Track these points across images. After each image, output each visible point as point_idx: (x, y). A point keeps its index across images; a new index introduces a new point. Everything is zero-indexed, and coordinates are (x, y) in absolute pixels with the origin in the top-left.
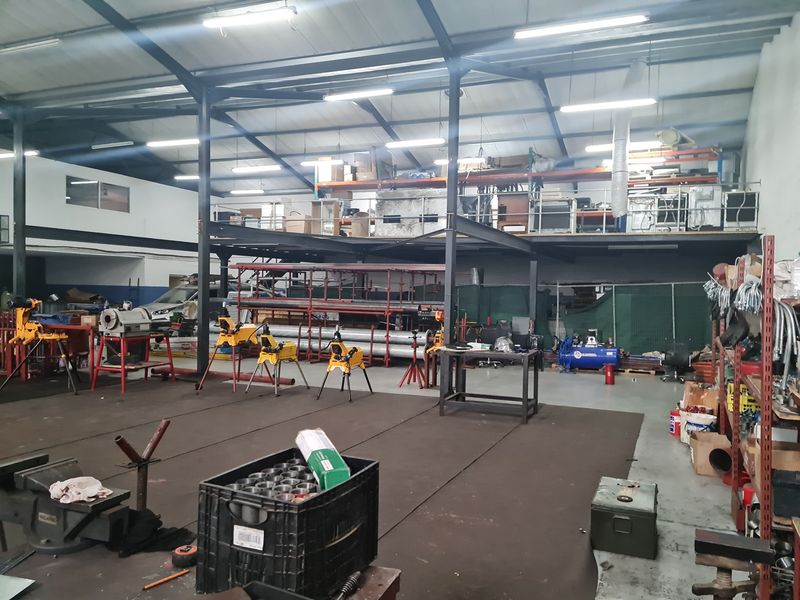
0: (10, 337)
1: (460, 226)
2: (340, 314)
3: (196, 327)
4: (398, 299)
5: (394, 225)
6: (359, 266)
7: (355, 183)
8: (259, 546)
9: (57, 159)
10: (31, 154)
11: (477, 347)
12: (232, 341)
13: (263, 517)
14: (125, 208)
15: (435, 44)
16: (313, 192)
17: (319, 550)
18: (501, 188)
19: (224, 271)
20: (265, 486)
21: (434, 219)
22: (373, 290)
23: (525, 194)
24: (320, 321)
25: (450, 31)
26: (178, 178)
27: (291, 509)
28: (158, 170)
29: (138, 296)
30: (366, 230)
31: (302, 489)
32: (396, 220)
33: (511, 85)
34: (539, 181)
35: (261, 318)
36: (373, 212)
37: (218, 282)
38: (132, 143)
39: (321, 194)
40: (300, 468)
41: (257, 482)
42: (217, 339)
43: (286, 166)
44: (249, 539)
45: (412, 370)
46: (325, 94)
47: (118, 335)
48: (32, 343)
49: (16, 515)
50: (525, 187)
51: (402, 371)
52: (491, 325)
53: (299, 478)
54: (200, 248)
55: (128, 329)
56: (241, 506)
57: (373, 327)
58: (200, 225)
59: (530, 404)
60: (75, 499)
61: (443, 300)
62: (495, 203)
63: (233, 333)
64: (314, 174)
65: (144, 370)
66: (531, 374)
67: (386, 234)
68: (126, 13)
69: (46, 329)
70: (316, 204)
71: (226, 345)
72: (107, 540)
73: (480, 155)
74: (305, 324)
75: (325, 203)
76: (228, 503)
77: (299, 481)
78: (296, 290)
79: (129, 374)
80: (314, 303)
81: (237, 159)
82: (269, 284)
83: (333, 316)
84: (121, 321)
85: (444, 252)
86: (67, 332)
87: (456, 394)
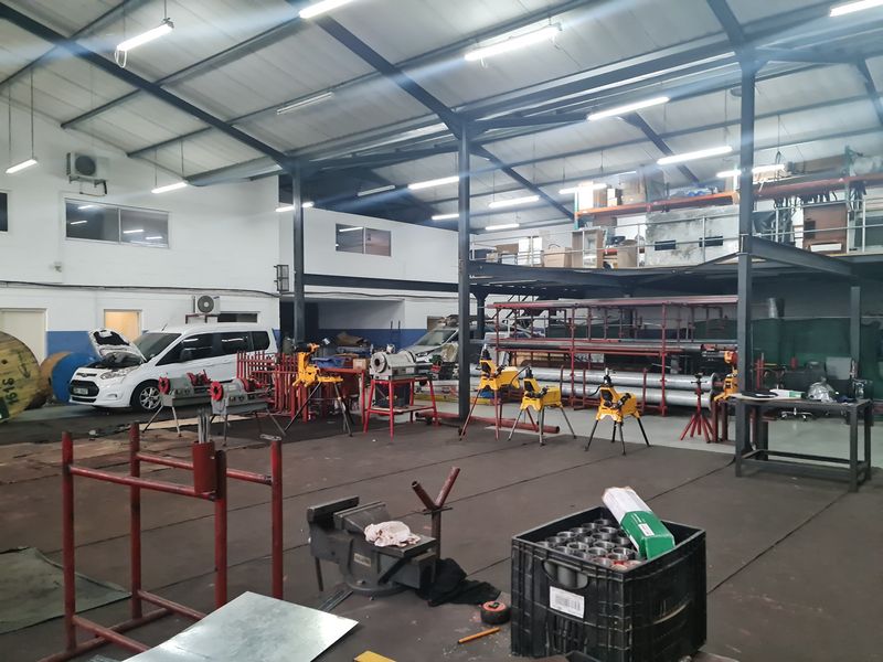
0: (293, 380)
1: (757, 249)
2: (606, 356)
3: (455, 370)
4: (675, 337)
5: (669, 252)
6: (627, 301)
7: (620, 208)
8: (580, 613)
9: (327, 209)
10: (308, 205)
11: (783, 395)
12: (494, 386)
13: (583, 582)
14: (387, 251)
15: (724, 37)
16: (573, 222)
17: (645, 625)
18: (805, 199)
19: (481, 311)
20: (576, 547)
21: (718, 242)
22: (642, 328)
23: (842, 205)
24: (582, 363)
25: (742, 19)
26: (435, 218)
27: (616, 576)
28: (415, 211)
29: (399, 339)
30: (634, 259)
31: (619, 555)
32: (670, 246)
33: (820, 72)
34: (859, 186)
35: (520, 360)
36: (642, 239)
37: (475, 323)
38: (393, 187)
39: (581, 224)
40: (611, 530)
41: (567, 542)
42: (478, 383)
43: (543, 196)
44: (566, 603)
45: (696, 420)
46: (589, 113)
47: (387, 378)
48: (312, 386)
49: (333, 554)
50: (841, 196)
51: (684, 422)
52: (798, 368)
53: (613, 541)
54: (460, 288)
55: (395, 372)
56: (556, 567)
57: (645, 370)
58: (460, 264)
59: (860, 467)
60: (389, 543)
61: (736, 338)
62: (798, 218)
63: (495, 376)
64: (573, 201)
65: (409, 414)
66: (861, 429)
67: (658, 262)
68: (391, 59)
69: (323, 372)
70: (577, 235)
71: (487, 388)
72: (418, 587)
73: (777, 161)
74: (567, 367)
75: (586, 232)
76: (543, 562)
77: (613, 545)
78: (555, 329)
79: (396, 417)
80: (576, 344)
81: (494, 192)
82: (526, 323)
83: (598, 358)
84: (389, 364)
85: (736, 280)
86: (342, 374)
87: (754, 451)
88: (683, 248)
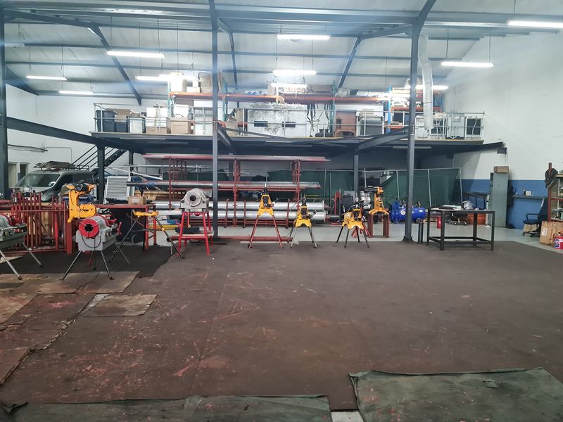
5: (263, 128)
21: (293, 125)
23: (354, 112)
32: (264, 124)
43: (124, 75)
47: (200, 211)
57: (289, 200)
73: (304, 82)
88: (272, 127)
